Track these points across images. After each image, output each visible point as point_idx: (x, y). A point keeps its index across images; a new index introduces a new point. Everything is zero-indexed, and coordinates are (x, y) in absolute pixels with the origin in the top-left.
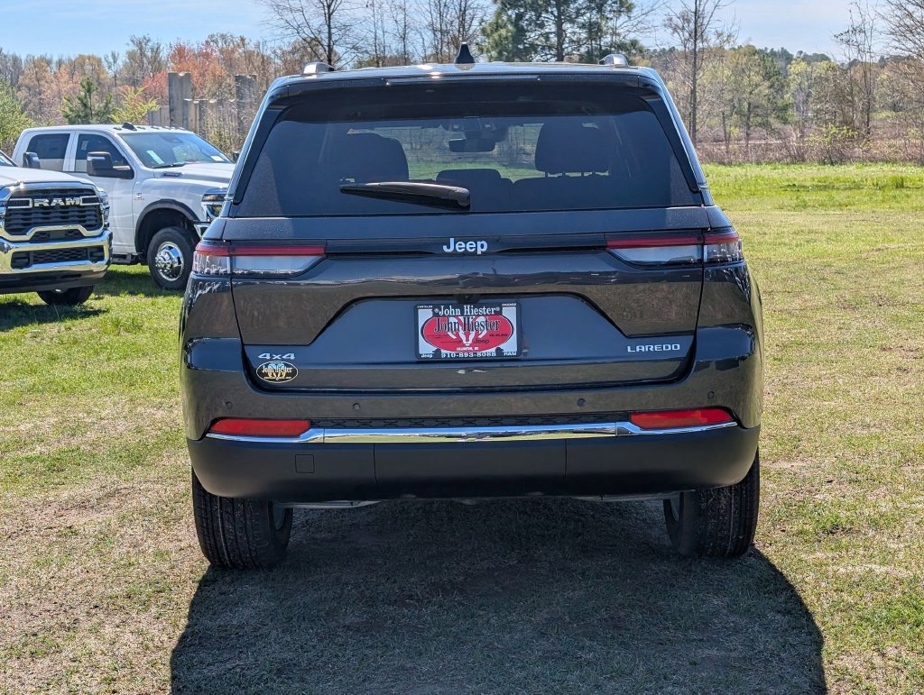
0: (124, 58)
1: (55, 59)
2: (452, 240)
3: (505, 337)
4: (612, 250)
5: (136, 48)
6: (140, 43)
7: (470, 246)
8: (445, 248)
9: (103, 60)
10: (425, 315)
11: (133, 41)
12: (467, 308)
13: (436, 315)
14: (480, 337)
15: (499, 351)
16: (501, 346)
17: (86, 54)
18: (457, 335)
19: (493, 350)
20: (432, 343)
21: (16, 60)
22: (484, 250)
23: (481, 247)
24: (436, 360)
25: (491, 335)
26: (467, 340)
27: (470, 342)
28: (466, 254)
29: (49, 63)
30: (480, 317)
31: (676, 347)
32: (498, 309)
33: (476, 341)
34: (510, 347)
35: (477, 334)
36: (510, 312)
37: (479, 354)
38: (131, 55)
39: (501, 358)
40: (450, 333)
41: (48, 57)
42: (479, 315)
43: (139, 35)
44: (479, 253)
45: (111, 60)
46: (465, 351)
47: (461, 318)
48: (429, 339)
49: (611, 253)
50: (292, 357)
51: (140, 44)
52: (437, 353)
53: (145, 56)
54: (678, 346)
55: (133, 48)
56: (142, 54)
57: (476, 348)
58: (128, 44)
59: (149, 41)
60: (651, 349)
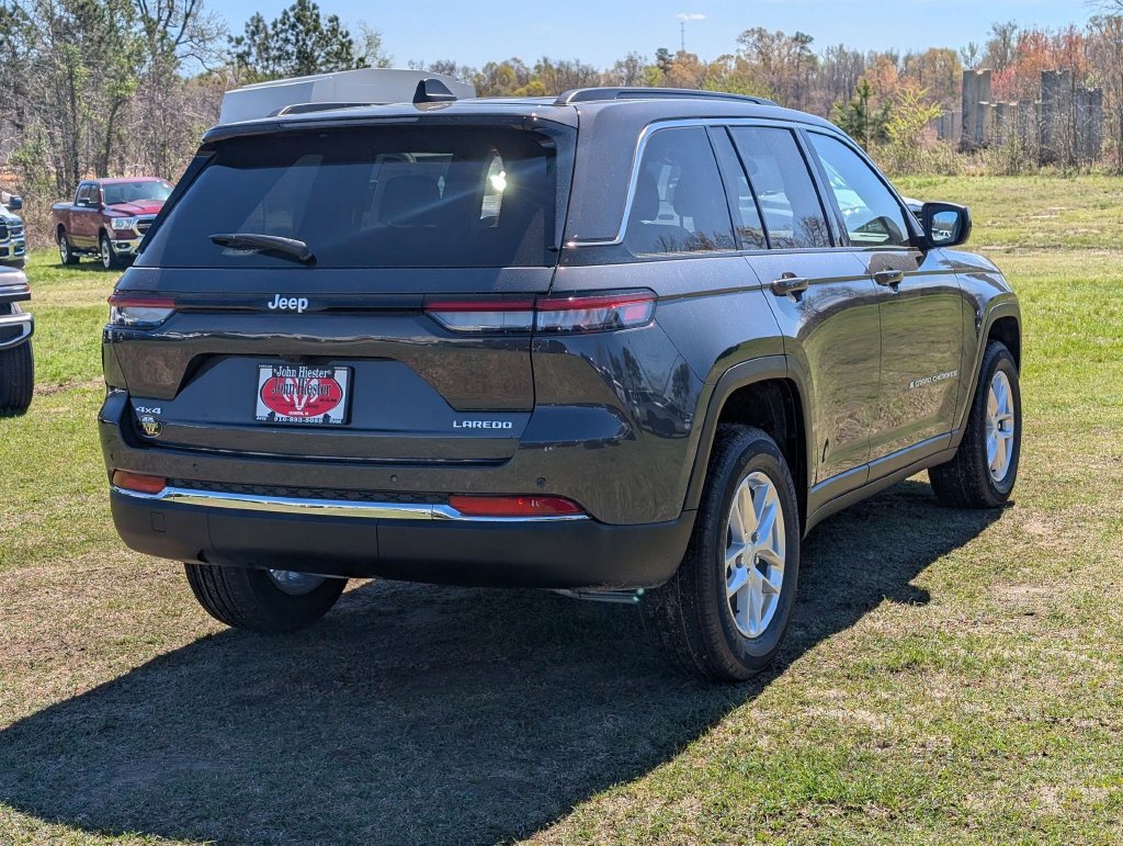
0: (984, 50)
1: (902, 55)
2: (277, 296)
3: (333, 402)
4: (433, 314)
5: (999, 38)
6: (1005, 32)
7: (291, 304)
8: (270, 304)
9: (959, 53)
10: (266, 374)
11: (995, 30)
12: (303, 370)
13: (274, 375)
14: (312, 401)
15: (327, 417)
16: (329, 413)
17: (938, 47)
18: (292, 398)
19: (321, 416)
20: (268, 405)
21: (856, 56)
22: (305, 307)
23: (300, 305)
24: (270, 424)
25: (321, 399)
26: (300, 404)
27: (302, 406)
28: (288, 311)
29: (894, 59)
30: (313, 379)
31: (507, 425)
32: (329, 372)
33: (308, 406)
34: (337, 414)
35: (309, 398)
36: (341, 376)
37: (307, 420)
38: (993, 47)
39: (327, 426)
40: (285, 396)
41: (894, 53)
42: (312, 378)
43: (1003, 22)
44: (300, 311)
45: (969, 54)
46: (297, 415)
47: (297, 380)
48: (269, 401)
49: (428, 316)
50: (159, 412)
51: (1003, 33)
52: (272, 415)
53: (1009, 46)
54: (510, 424)
55: (993, 37)
56: (1006, 44)
57: (307, 414)
58: (989, 34)
59: (1015, 27)
60: (479, 426)
